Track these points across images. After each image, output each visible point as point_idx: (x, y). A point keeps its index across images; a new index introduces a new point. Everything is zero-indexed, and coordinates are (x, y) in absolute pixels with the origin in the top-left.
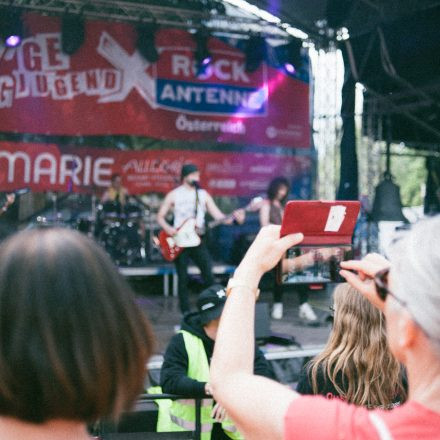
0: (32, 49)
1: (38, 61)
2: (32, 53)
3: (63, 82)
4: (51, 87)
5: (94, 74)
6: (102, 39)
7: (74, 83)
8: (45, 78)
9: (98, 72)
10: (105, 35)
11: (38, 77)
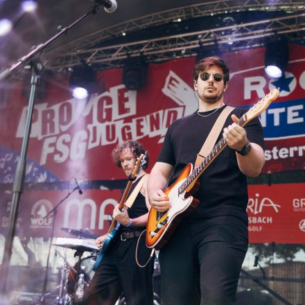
0: (105, 102)
1: (109, 111)
2: (105, 107)
3: (129, 128)
4: (119, 134)
5: (158, 115)
6: (168, 80)
7: (139, 127)
8: (113, 127)
9: (161, 112)
10: (172, 74)
11: (108, 127)
